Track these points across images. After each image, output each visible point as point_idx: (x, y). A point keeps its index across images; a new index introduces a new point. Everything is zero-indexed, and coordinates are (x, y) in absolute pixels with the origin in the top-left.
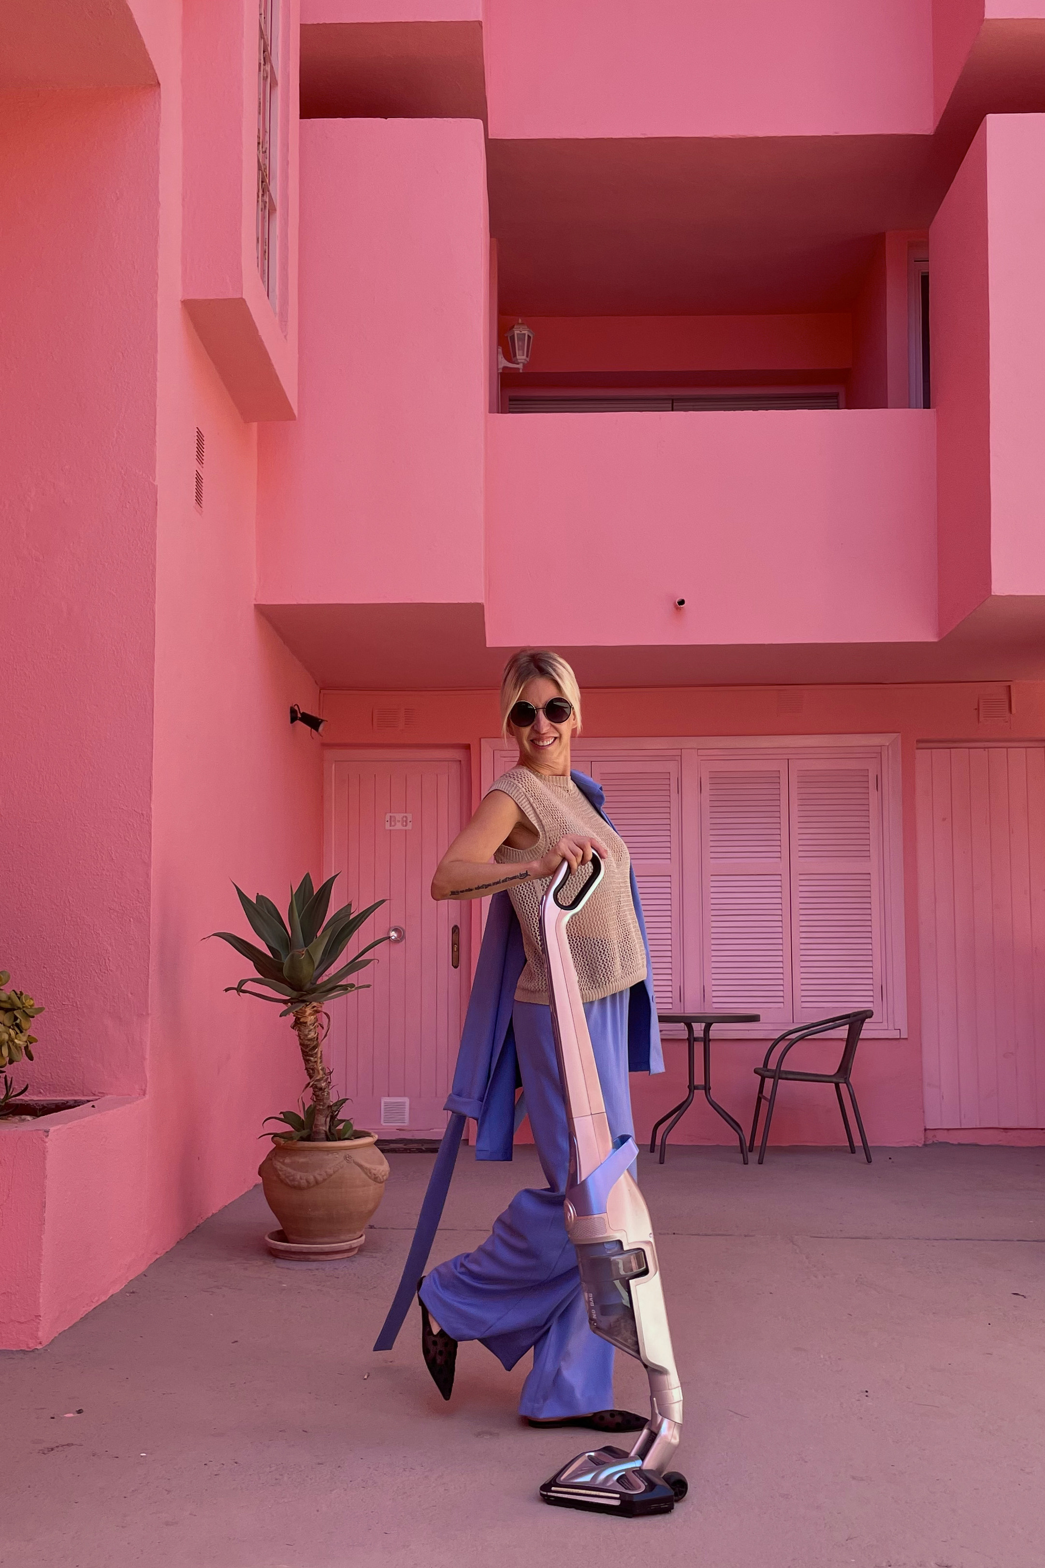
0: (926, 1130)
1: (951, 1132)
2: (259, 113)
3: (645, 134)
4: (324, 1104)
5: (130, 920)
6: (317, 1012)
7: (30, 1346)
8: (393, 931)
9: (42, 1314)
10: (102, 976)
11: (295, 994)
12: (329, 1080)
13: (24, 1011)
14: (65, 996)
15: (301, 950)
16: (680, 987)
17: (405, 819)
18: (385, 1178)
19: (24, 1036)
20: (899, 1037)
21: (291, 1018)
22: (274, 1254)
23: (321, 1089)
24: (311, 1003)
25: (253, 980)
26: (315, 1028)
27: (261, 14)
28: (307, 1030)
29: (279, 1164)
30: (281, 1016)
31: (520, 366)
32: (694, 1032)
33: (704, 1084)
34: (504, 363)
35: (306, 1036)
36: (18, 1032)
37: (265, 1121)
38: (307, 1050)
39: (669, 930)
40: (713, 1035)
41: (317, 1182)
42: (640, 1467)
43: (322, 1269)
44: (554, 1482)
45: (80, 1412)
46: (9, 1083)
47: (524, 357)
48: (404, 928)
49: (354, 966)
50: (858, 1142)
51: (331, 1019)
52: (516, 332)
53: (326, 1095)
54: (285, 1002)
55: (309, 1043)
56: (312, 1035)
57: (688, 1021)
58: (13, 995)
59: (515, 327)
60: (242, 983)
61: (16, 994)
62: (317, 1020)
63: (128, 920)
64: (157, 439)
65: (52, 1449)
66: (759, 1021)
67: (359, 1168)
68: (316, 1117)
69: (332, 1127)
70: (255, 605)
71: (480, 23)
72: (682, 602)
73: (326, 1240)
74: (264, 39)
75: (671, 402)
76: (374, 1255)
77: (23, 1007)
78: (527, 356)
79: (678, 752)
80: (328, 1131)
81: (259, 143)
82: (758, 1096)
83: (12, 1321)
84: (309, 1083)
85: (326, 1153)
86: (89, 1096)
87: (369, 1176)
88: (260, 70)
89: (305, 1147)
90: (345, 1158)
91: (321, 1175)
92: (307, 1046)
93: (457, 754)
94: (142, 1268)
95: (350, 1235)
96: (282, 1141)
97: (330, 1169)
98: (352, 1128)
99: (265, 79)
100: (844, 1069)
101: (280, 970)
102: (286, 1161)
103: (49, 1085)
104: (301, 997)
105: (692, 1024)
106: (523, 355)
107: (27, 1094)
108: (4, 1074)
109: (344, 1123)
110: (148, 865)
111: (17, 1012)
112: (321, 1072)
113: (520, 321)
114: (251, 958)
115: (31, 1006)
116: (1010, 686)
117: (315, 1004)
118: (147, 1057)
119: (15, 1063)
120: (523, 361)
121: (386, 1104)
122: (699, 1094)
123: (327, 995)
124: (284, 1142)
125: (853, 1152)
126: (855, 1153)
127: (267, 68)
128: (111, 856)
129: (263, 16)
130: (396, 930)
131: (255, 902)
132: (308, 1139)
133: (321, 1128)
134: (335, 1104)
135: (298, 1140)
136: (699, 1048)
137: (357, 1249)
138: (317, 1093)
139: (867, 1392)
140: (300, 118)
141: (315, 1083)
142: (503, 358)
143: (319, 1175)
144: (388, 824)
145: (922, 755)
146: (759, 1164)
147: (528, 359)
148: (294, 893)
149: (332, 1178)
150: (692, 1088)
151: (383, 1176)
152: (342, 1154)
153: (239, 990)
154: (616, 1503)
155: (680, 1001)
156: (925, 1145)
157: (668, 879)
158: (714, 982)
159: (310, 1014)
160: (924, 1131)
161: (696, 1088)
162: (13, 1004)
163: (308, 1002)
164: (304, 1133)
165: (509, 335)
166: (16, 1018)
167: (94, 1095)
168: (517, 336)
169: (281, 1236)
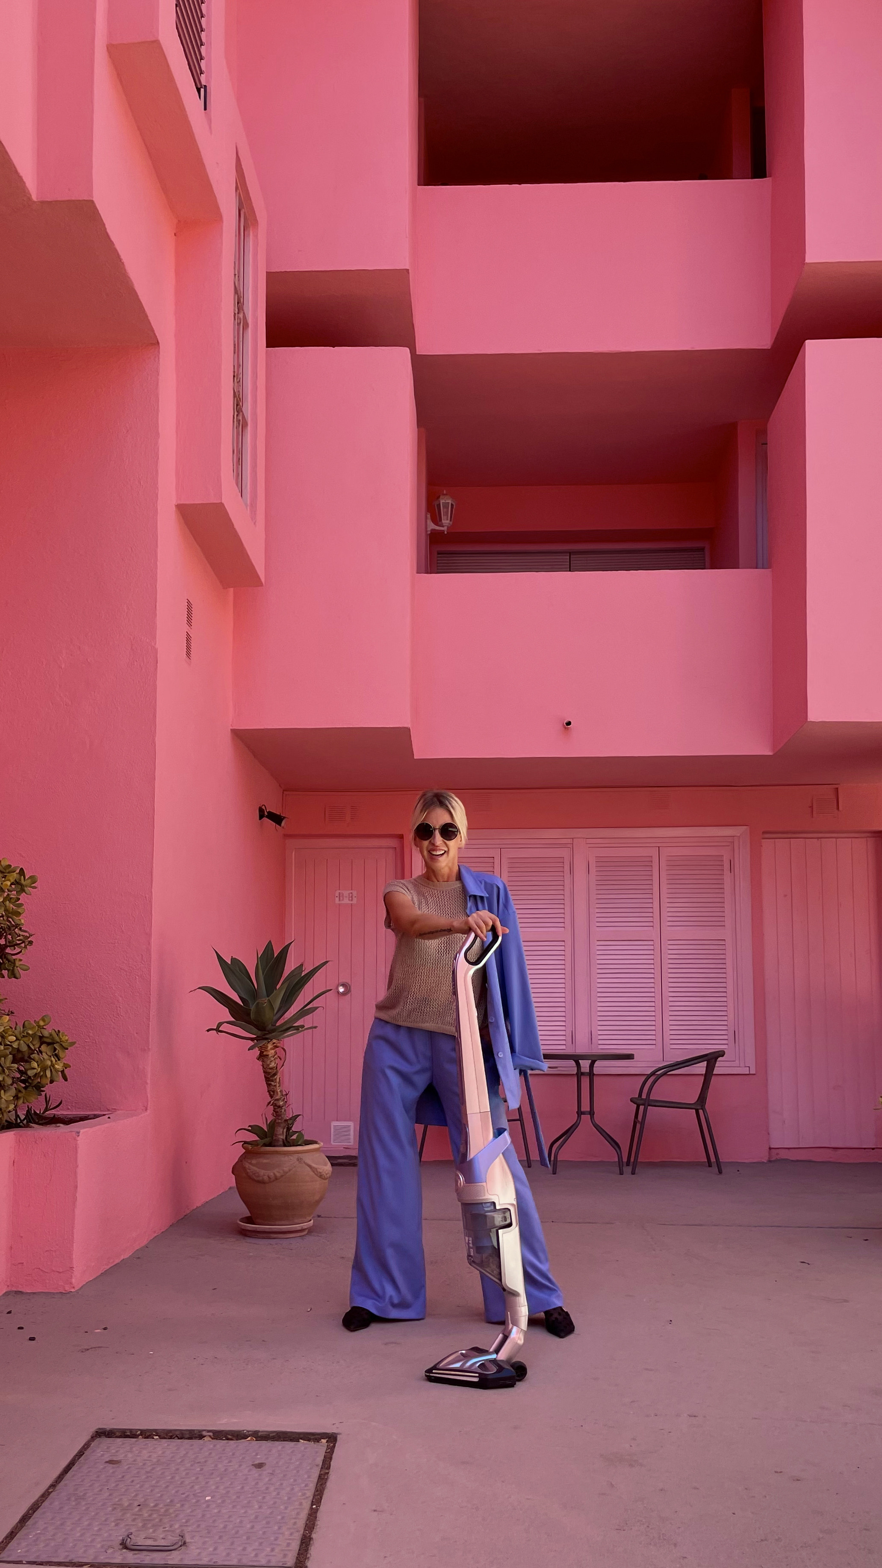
0: (770, 1148)
1: (790, 1150)
2: (235, 353)
3: (541, 351)
4: (282, 1118)
5: (136, 977)
6: (276, 1047)
7: (66, 1289)
8: (341, 986)
9: (74, 1266)
10: (115, 1020)
11: (259, 1033)
12: (286, 1100)
13: (61, 1044)
14: (87, 1035)
15: (264, 999)
16: (572, 1031)
17: (351, 895)
18: (328, 1175)
19: (61, 1062)
20: (748, 1073)
21: (257, 1052)
22: (244, 1233)
23: (279, 1107)
24: (271, 1040)
25: (227, 1022)
26: (275, 1059)
27: (235, 275)
28: (269, 1061)
29: (247, 1164)
30: (249, 1050)
31: (445, 529)
32: (582, 1068)
33: (589, 1110)
34: (432, 526)
35: (268, 1065)
36: (57, 1060)
37: (236, 1132)
38: (269, 1077)
39: (563, 985)
40: (596, 1070)
41: (276, 1179)
42: (495, 1359)
43: (280, 1244)
44: (435, 1367)
45: (105, 1329)
46: (48, 1099)
47: (448, 521)
48: (350, 984)
49: (304, 1012)
50: (713, 1159)
51: (287, 1052)
52: (442, 501)
53: (283, 1111)
54: (252, 1039)
55: (270, 1071)
56: (273, 1065)
57: (576, 1058)
58: (53, 1033)
59: (441, 497)
60: (220, 1024)
61: (56, 1032)
62: (276, 1053)
63: (134, 977)
64: (157, 612)
65: (88, 1350)
66: (633, 1059)
67: (308, 1168)
68: (276, 1128)
69: (288, 1137)
70: (231, 730)
71: (407, 270)
72: (569, 723)
73: (283, 1222)
74: (238, 294)
75: (569, 555)
76: (320, 1235)
77: (61, 1041)
78: (450, 521)
79: (569, 841)
80: (285, 1139)
81: (234, 376)
82: (634, 1121)
83: (54, 1271)
84: (270, 1102)
85: (283, 1156)
86: (105, 1111)
87: (315, 1174)
88: (235, 319)
89: (267, 1151)
90: (298, 1160)
91: (279, 1172)
92: (269, 1073)
93: (393, 843)
94: (145, 1242)
95: (302, 1219)
96: (250, 1147)
97: (286, 1167)
98: (304, 1138)
99: (239, 324)
100: (702, 1099)
101: (249, 1014)
102: (253, 1162)
103: (76, 1103)
104: (264, 1035)
105: (580, 1061)
106: (448, 520)
107: (59, 1110)
108: (45, 1093)
109: (297, 1134)
110: (149, 935)
111: (56, 1045)
112: (279, 1093)
113: (445, 492)
114: (226, 1005)
115: (67, 1040)
116: (837, 788)
117: (274, 1041)
118: (149, 1081)
119: (55, 1082)
120: (447, 524)
121: (335, 1126)
122: (586, 1118)
123: (284, 1034)
124: (251, 1148)
125: (710, 1165)
126: (711, 1167)
127: (240, 316)
128: (121, 929)
129: (237, 276)
130: (343, 985)
131: (230, 963)
132: (270, 1145)
133: (280, 1137)
134: (290, 1119)
135: (262, 1146)
136: (585, 1081)
137: (307, 1230)
138: (277, 1110)
139: (671, 1321)
140: (267, 347)
141: (275, 1102)
142: (431, 522)
143: (277, 1172)
144: (337, 899)
145: (767, 845)
146: (632, 1174)
147: (451, 523)
148: (259, 957)
149: (287, 1174)
150: (580, 1113)
151: (326, 1174)
152: (296, 1156)
153: (218, 1030)
154: (476, 1380)
155: (572, 1043)
156: (770, 1161)
157: (563, 943)
158: (600, 1028)
159: (272, 1049)
160: (768, 1150)
161: (584, 1113)
162: (53, 1039)
163: (270, 1039)
164: (267, 1140)
165: (436, 503)
166: (55, 1049)
167: (109, 1110)
168: (443, 505)
169: (249, 1220)
